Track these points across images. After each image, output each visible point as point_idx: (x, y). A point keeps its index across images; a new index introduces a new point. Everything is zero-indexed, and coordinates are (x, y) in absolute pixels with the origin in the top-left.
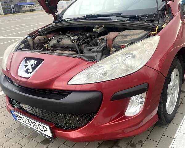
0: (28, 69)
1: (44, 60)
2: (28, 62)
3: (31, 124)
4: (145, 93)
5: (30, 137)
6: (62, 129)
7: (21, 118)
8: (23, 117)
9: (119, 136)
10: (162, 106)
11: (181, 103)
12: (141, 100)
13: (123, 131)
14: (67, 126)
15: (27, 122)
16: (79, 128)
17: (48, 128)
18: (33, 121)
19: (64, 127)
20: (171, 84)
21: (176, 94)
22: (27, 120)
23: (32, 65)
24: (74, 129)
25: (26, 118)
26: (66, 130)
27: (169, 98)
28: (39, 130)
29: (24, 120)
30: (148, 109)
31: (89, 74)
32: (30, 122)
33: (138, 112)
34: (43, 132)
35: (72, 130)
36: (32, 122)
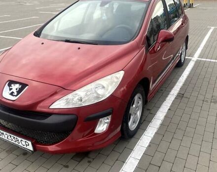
0: (13, 92)
1: (28, 85)
2: (12, 85)
3: (13, 139)
4: (110, 116)
5: (8, 150)
6: (41, 144)
7: (3, 134)
8: (5, 133)
9: (89, 149)
10: (125, 124)
11: (144, 120)
12: (108, 121)
13: (93, 144)
14: (46, 141)
15: (9, 137)
16: (57, 143)
17: (30, 143)
18: (16, 137)
19: (44, 142)
20: (134, 106)
21: (139, 114)
22: (9, 136)
23: (17, 89)
24: (53, 144)
25: (8, 134)
26: (45, 145)
27: (132, 117)
28: (20, 144)
29: (6, 136)
30: (112, 127)
31: (67, 99)
32: (13, 138)
33: (105, 130)
34: (25, 147)
35: (50, 145)
36: (14, 138)
